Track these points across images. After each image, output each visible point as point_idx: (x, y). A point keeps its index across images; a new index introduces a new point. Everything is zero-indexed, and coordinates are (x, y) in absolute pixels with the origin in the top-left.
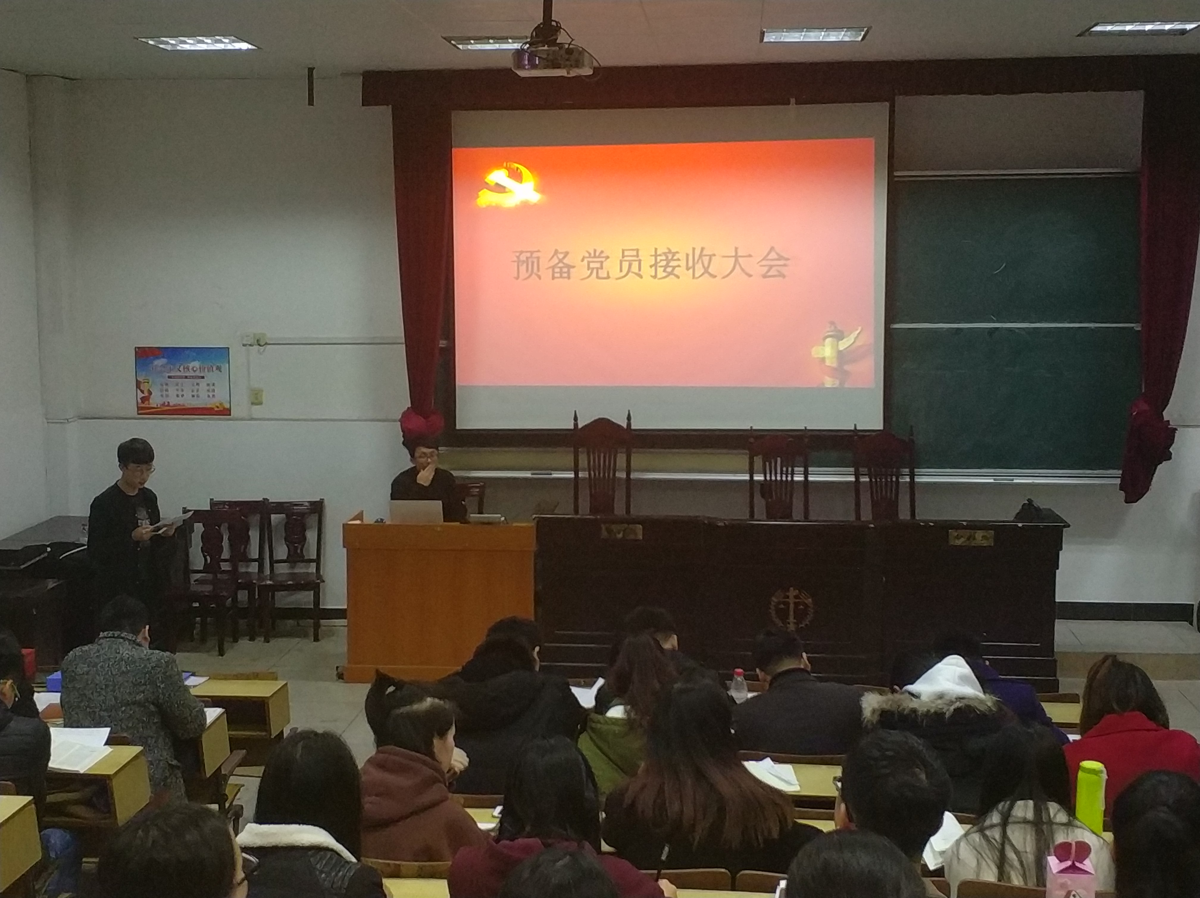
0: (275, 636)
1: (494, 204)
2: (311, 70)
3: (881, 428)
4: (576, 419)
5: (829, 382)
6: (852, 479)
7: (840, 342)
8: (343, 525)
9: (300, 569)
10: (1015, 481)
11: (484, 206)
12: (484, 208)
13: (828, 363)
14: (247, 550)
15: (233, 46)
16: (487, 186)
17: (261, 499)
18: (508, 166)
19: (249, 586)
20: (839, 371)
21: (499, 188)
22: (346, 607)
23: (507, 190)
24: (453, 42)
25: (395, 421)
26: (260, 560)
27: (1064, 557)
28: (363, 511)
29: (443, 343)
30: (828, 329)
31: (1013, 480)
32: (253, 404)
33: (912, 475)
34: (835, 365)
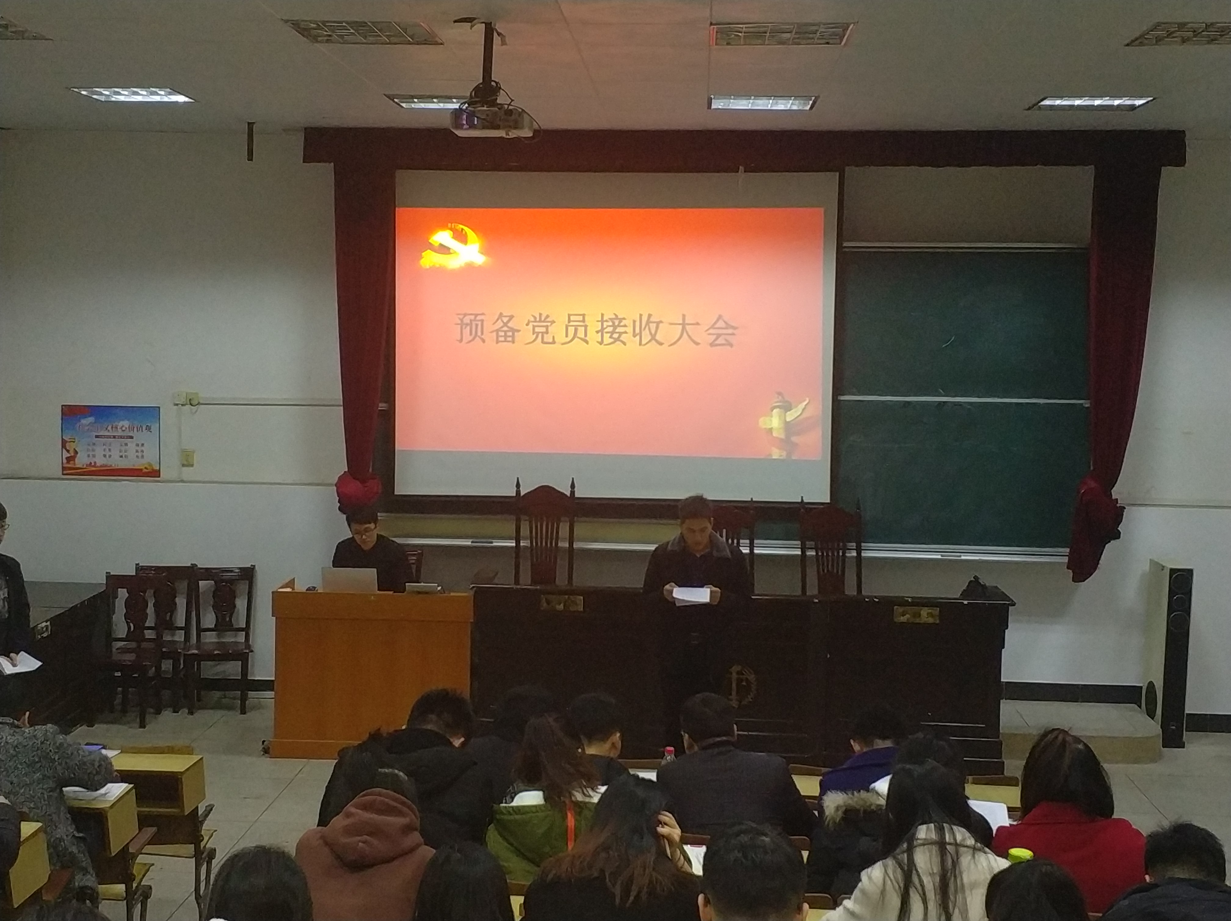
0: (201, 708)
1: (438, 266)
2: (250, 125)
3: (828, 501)
4: (518, 486)
5: (776, 454)
6: (799, 552)
7: (789, 413)
8: (273, 592)
9: (229, 638)
10: (963, 558)
11: (428, 267)
12: (427, 269)
13: (775, 434)
14: (173, 619)
15: (170, 99)
16: (431, 247)
17: (189, 565)
18: (453, 227)
19: (173, 655)
20: (786, 443)
21: (444, 249)
22: (273, 679)
23: (451, 251)
24: (396, 100)
25: (330, 485)
26: (186, 629)
27: (1010, 635)
28: (294, 579)
29: (382, 406)
30: (776, 400)
31: (960, 556)
32: (183, 465)
33: (859, 550)
34: (782, 436)
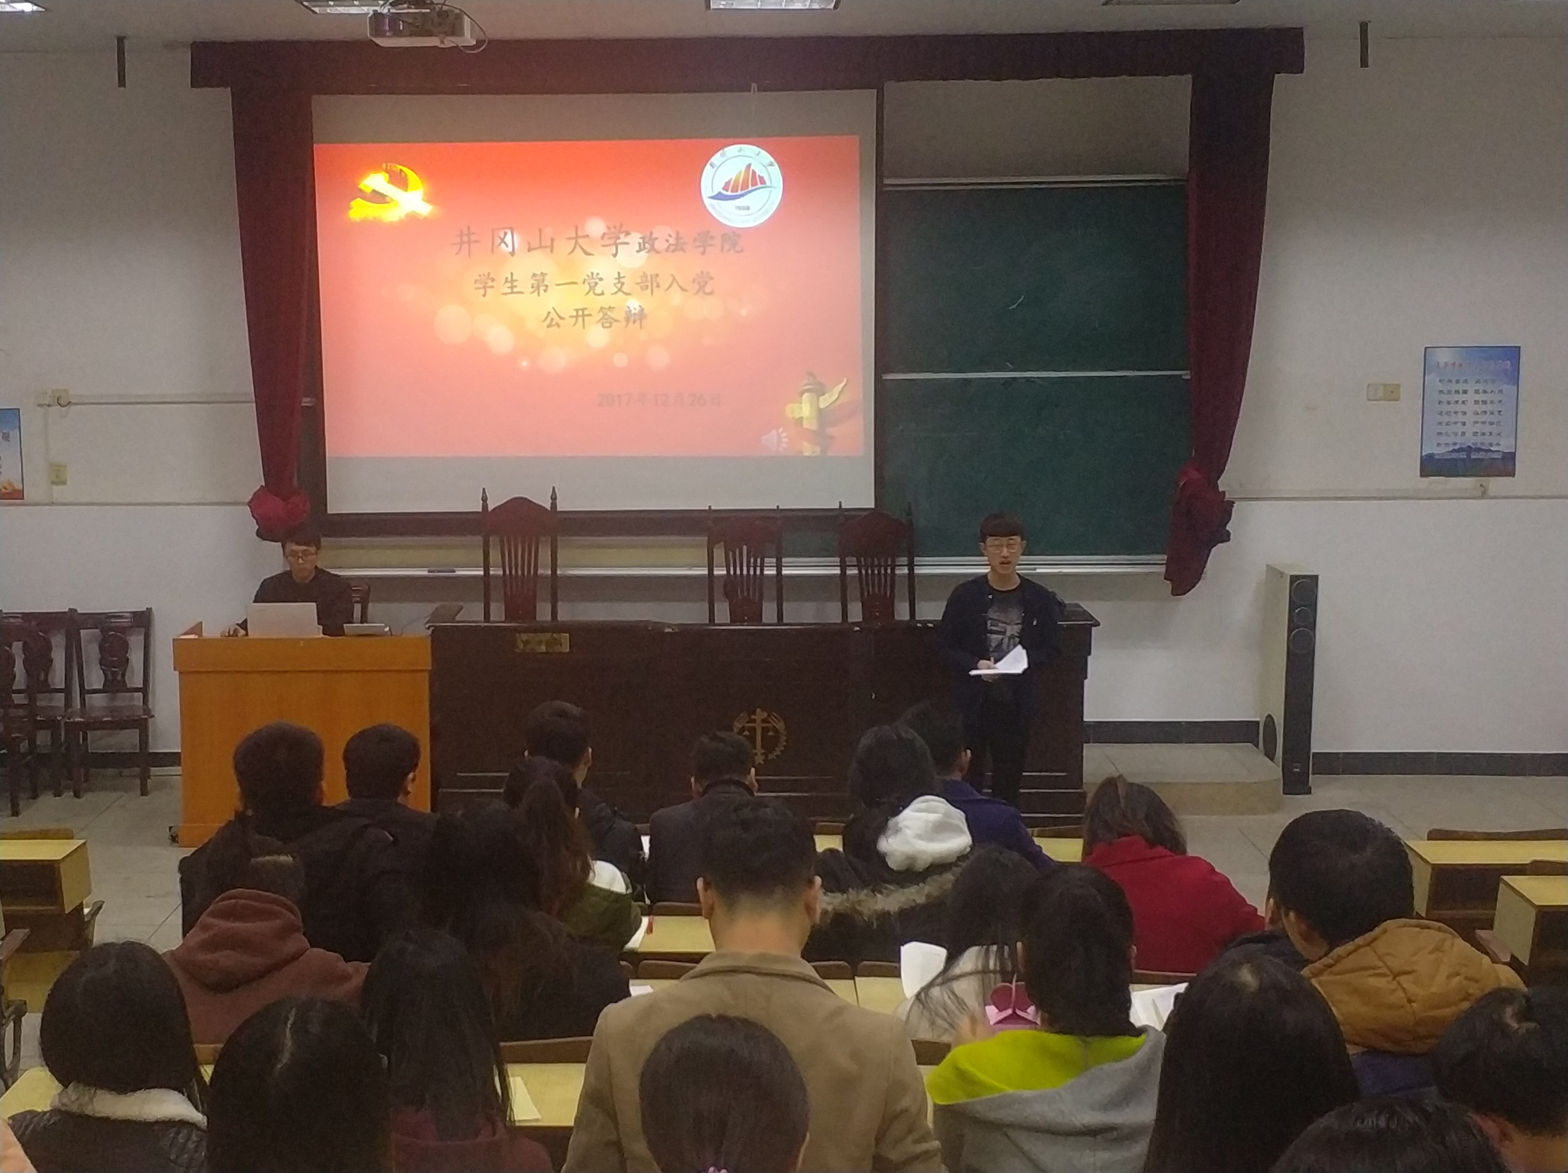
0: (89, 790)
1: (371, 218)
2: (121, 40)
3: (872, 506)
4: (484, 500)
5: (808, 450)
6: (837, 571)
7: (821, 398)
8: (174, 640)
9: (122, 700)
10: (1038, 571)
11: (358, 220)
12: (357, 223)
13: (806, 425)
14: (49, 680)
15: (14, 7)
16: (362, 195)
17: (66, 610)
18: (389, 168)
19: (51, 724)
20: (820, 436)
21: (378, 197)
22: (179, 751)
23: (388, 199)
24: (305, 3)
25: (243, 504)
26: (67, 691)
27: (1092, 662)
28: (201, 623)
29: (306, 401)
30: (806, 382)
31: (1035, 569)
32: (53, 483)
33: (911, 566)
34: (814, 427)
